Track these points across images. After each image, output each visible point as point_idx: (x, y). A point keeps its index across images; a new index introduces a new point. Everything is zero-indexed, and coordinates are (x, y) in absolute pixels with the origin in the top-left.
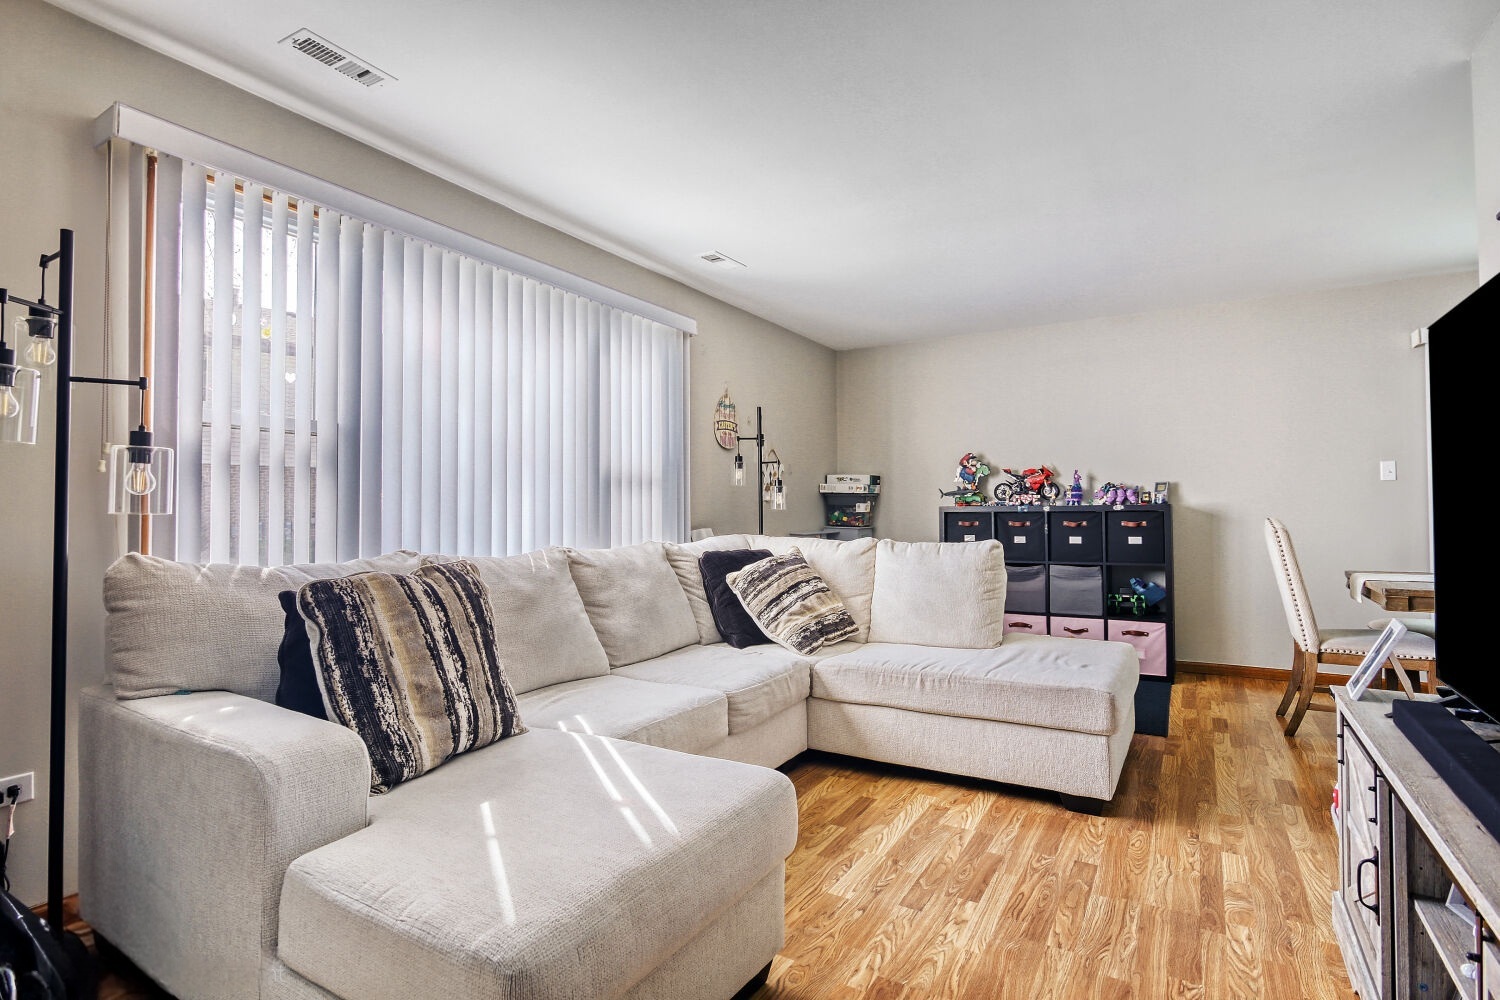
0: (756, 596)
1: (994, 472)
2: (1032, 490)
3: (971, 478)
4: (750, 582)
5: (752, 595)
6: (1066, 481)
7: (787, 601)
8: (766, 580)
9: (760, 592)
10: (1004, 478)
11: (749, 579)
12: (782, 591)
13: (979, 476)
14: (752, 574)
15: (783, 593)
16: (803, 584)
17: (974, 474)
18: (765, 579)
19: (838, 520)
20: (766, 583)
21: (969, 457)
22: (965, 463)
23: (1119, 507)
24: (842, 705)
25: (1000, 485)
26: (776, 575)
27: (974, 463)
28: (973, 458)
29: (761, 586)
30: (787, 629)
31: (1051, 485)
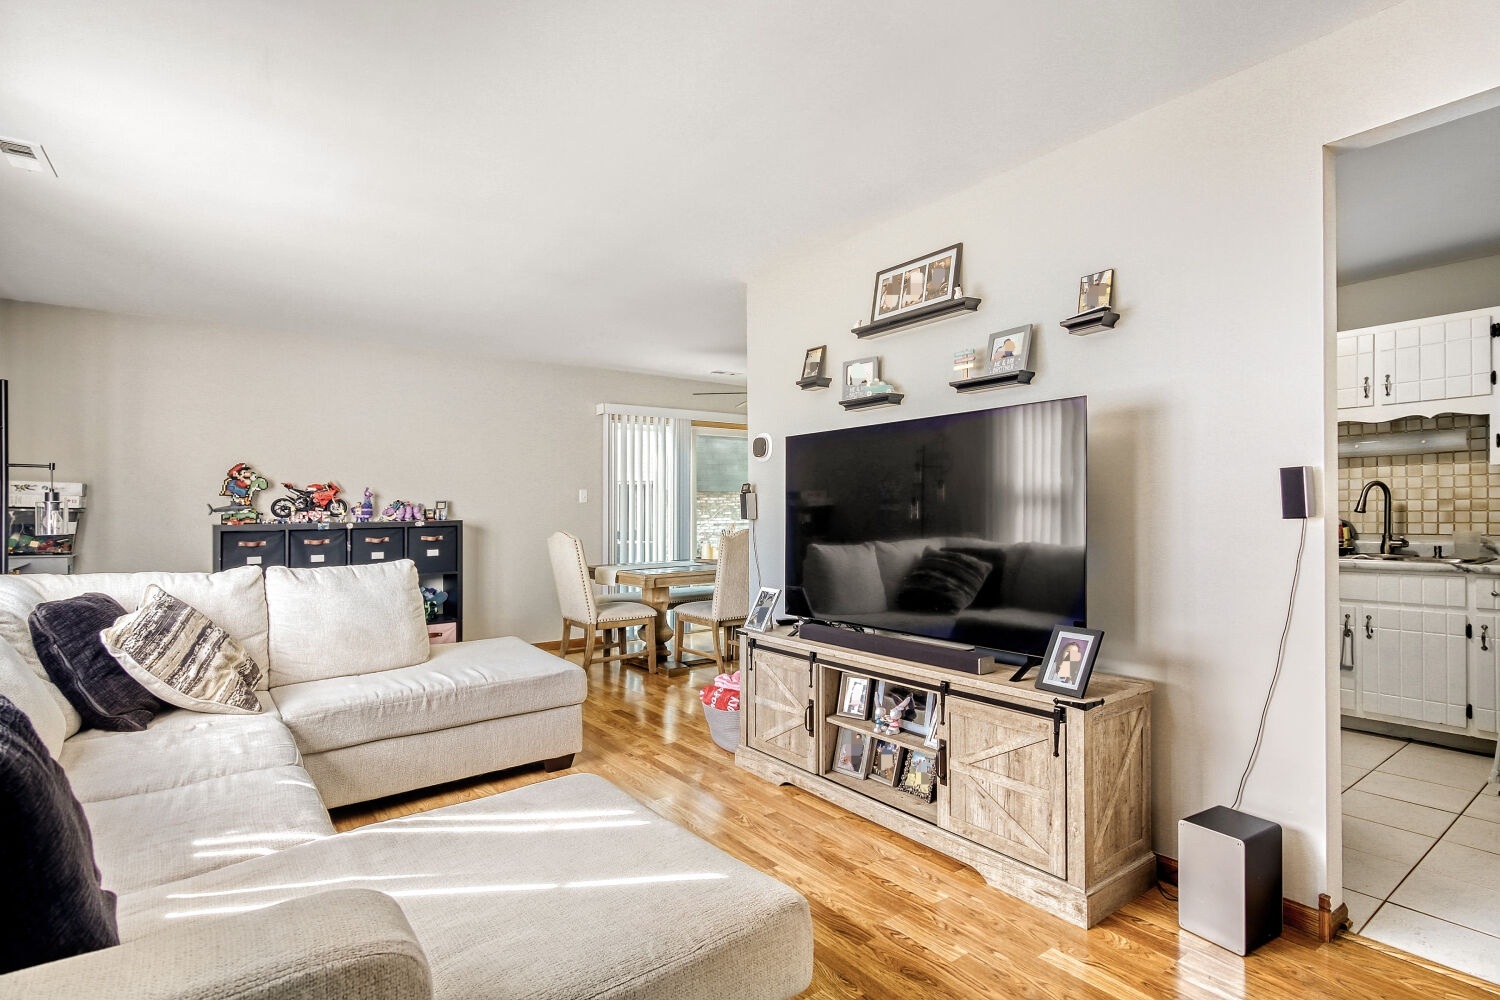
0: (161, 655)
1: (269, 485)
2: (319, 506)
3: (244, 491)
4: (146, 637)
5: (156, 654)
6: (354, 498)
7: (203, 652)
8: (168, 632)
9: (166, 648)
10: (281, 492)
11: (144, 633)
12: (192, 642)
13: (253, 489)
14: (145, 626)
15: (194, 646)
16: (209, 630)
17: (248, 488)
18: (167, 630)
19: (17, 546)
20: (169, 636)
21: (240, 468)
22: (235, 474)
23: (420, 524)
24: (326, 755)
25: (279, 501)
26: (178, 624)
27: (247, 474)
28: (247, 469)
29: (166, 640)
30: (223, 688)
31: (339, 501)
